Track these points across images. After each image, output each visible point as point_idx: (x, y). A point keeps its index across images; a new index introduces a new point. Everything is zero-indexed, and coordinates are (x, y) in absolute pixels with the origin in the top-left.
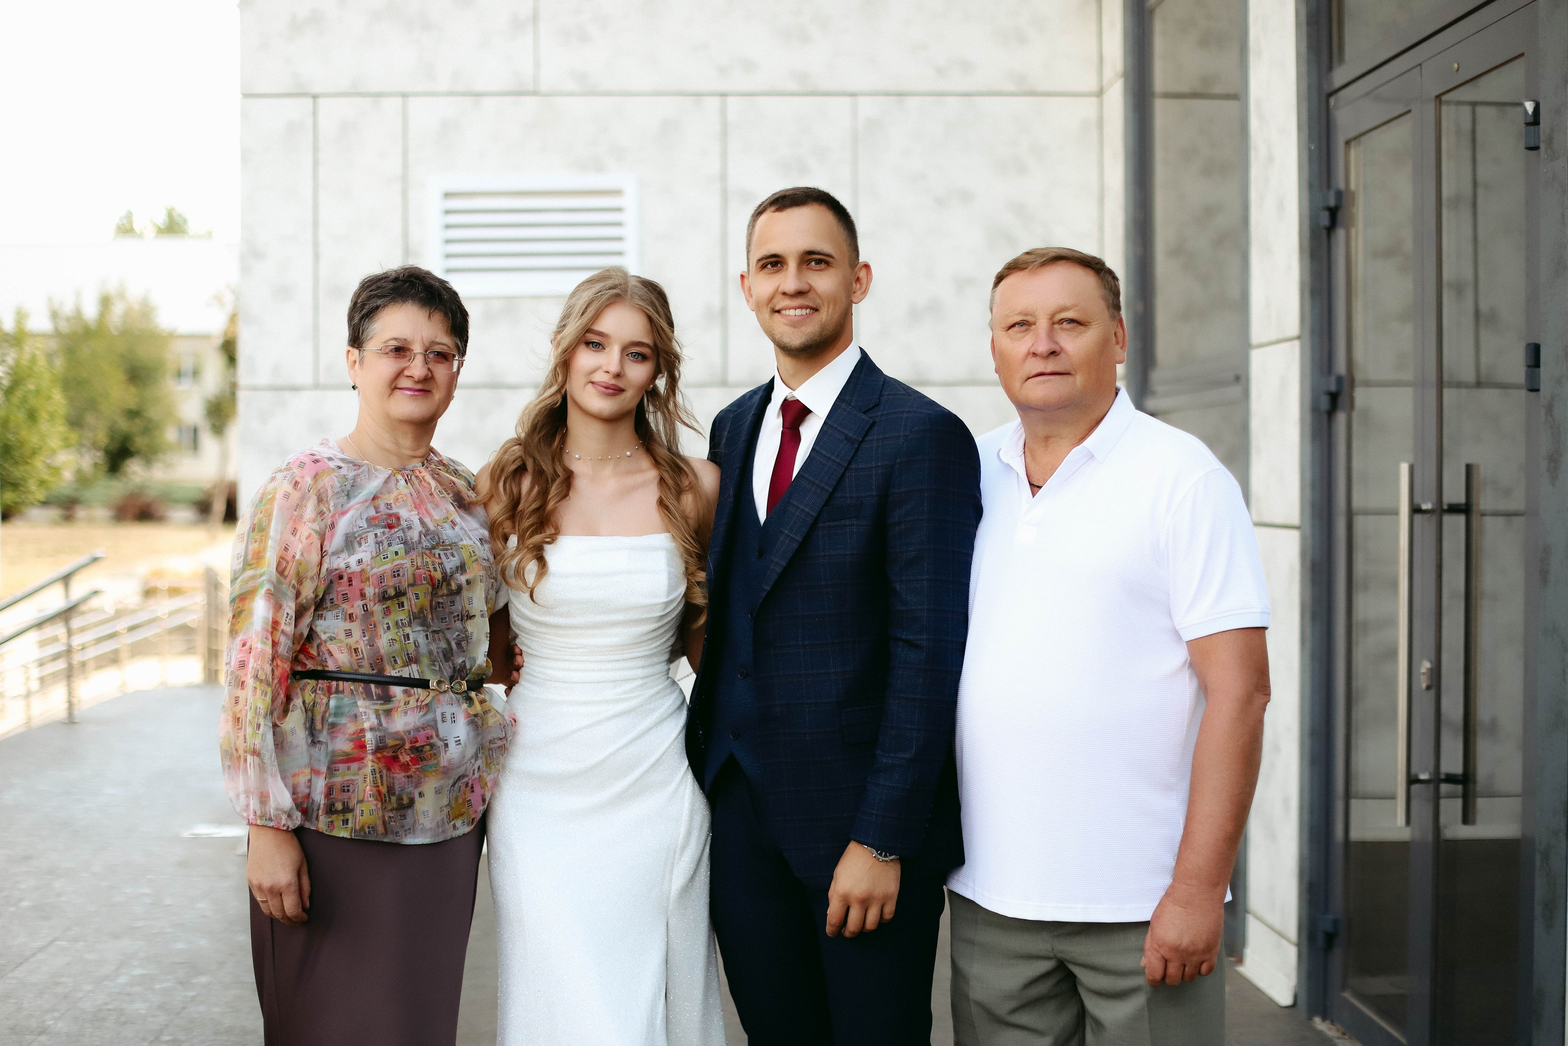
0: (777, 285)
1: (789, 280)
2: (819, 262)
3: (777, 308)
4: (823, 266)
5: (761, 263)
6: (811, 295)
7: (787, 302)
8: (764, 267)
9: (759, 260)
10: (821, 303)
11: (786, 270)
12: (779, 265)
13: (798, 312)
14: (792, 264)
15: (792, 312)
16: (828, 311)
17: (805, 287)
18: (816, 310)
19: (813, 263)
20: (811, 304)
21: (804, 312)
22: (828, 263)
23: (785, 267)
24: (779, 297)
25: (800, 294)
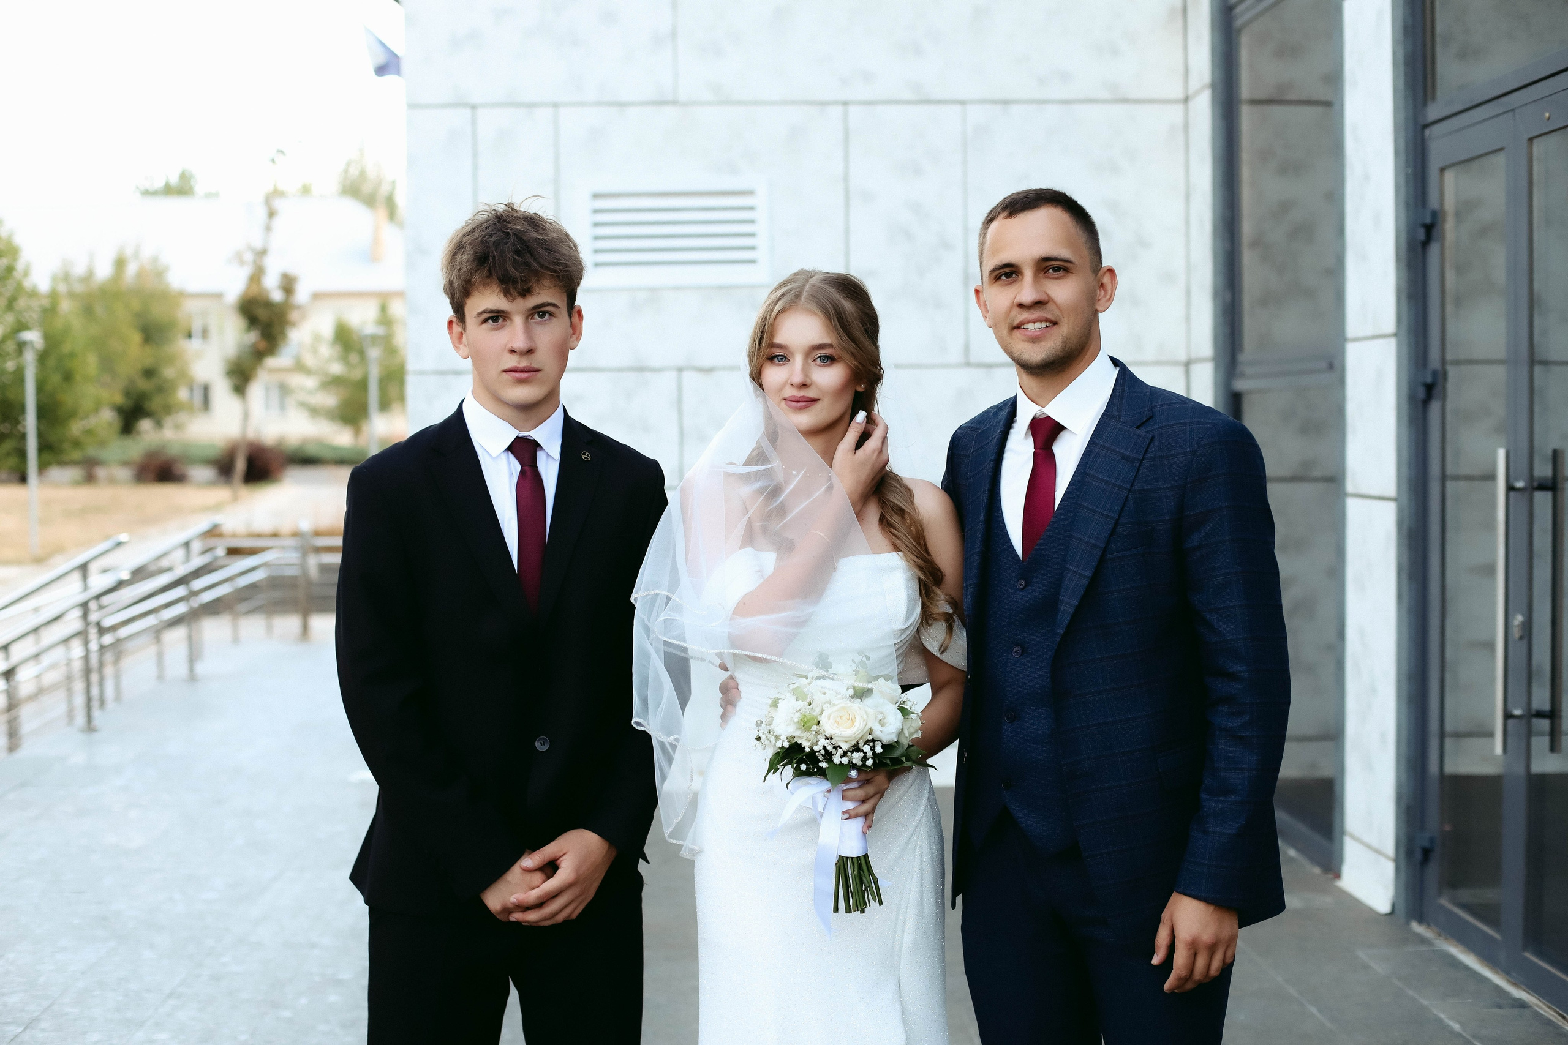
0: (1013, 296)
1: (1026, 291)
2: (1056, 269)
3: (1016, 323)
4: (1061, 273)
5: (994, 274)
6: (1050, 306)
7: (1025, 315)
8: (997, 278)
9: (992, 271)
10: (1060, 314)
11: (1022, 279)
12: (1014, 275)
13: (1038, 325)
14: (1028, 274)
15: (1031, 326)
16: (1068, 323)
17: (1043, 298)
18: (1055, 323)
19: (1051, 271)
20: (1049, 316)
21: (1044, 325)
22: (1067, 270)
23: (1020, 277)
24: (1016, 310)
25: (1038, 304)
